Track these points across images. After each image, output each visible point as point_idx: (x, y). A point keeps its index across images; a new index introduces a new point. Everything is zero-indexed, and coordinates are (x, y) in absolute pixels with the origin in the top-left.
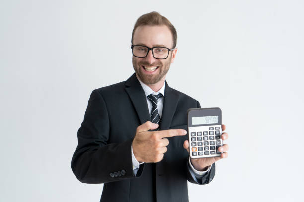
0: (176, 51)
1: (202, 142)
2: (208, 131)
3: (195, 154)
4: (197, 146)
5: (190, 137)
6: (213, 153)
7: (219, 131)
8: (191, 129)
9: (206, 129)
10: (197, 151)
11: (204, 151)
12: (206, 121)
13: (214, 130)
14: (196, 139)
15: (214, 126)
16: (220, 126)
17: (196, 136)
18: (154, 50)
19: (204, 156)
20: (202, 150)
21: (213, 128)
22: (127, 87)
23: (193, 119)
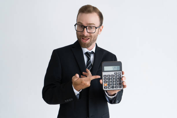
0: (103, 27)
1: (110, 81)
2: (114, 74)
3: (106, 88)
4: (107, 83)
5: (103, 78)
6: (117, 87)
7: (120, 75)
8: (104, 74)
9: (113, 73)
10: (107, 86)
11: (111, 86)
12: (113, 69)
13: (118, 74)
14: (106, 79)
15: (117, 72)
16: (121, 72)
17: (107, 78)
18: (87, 28)
19: (111, 89)
20: (110, 85)
21: (117, 73)
22: (73, 47)
23: (105, 67)
